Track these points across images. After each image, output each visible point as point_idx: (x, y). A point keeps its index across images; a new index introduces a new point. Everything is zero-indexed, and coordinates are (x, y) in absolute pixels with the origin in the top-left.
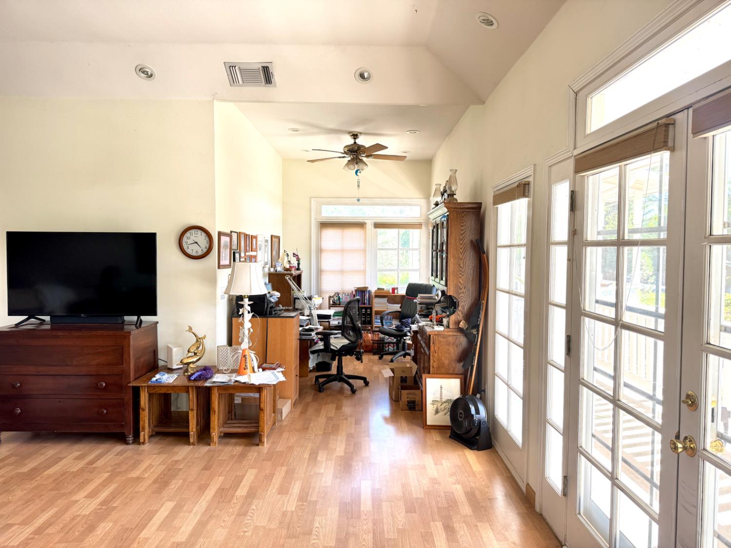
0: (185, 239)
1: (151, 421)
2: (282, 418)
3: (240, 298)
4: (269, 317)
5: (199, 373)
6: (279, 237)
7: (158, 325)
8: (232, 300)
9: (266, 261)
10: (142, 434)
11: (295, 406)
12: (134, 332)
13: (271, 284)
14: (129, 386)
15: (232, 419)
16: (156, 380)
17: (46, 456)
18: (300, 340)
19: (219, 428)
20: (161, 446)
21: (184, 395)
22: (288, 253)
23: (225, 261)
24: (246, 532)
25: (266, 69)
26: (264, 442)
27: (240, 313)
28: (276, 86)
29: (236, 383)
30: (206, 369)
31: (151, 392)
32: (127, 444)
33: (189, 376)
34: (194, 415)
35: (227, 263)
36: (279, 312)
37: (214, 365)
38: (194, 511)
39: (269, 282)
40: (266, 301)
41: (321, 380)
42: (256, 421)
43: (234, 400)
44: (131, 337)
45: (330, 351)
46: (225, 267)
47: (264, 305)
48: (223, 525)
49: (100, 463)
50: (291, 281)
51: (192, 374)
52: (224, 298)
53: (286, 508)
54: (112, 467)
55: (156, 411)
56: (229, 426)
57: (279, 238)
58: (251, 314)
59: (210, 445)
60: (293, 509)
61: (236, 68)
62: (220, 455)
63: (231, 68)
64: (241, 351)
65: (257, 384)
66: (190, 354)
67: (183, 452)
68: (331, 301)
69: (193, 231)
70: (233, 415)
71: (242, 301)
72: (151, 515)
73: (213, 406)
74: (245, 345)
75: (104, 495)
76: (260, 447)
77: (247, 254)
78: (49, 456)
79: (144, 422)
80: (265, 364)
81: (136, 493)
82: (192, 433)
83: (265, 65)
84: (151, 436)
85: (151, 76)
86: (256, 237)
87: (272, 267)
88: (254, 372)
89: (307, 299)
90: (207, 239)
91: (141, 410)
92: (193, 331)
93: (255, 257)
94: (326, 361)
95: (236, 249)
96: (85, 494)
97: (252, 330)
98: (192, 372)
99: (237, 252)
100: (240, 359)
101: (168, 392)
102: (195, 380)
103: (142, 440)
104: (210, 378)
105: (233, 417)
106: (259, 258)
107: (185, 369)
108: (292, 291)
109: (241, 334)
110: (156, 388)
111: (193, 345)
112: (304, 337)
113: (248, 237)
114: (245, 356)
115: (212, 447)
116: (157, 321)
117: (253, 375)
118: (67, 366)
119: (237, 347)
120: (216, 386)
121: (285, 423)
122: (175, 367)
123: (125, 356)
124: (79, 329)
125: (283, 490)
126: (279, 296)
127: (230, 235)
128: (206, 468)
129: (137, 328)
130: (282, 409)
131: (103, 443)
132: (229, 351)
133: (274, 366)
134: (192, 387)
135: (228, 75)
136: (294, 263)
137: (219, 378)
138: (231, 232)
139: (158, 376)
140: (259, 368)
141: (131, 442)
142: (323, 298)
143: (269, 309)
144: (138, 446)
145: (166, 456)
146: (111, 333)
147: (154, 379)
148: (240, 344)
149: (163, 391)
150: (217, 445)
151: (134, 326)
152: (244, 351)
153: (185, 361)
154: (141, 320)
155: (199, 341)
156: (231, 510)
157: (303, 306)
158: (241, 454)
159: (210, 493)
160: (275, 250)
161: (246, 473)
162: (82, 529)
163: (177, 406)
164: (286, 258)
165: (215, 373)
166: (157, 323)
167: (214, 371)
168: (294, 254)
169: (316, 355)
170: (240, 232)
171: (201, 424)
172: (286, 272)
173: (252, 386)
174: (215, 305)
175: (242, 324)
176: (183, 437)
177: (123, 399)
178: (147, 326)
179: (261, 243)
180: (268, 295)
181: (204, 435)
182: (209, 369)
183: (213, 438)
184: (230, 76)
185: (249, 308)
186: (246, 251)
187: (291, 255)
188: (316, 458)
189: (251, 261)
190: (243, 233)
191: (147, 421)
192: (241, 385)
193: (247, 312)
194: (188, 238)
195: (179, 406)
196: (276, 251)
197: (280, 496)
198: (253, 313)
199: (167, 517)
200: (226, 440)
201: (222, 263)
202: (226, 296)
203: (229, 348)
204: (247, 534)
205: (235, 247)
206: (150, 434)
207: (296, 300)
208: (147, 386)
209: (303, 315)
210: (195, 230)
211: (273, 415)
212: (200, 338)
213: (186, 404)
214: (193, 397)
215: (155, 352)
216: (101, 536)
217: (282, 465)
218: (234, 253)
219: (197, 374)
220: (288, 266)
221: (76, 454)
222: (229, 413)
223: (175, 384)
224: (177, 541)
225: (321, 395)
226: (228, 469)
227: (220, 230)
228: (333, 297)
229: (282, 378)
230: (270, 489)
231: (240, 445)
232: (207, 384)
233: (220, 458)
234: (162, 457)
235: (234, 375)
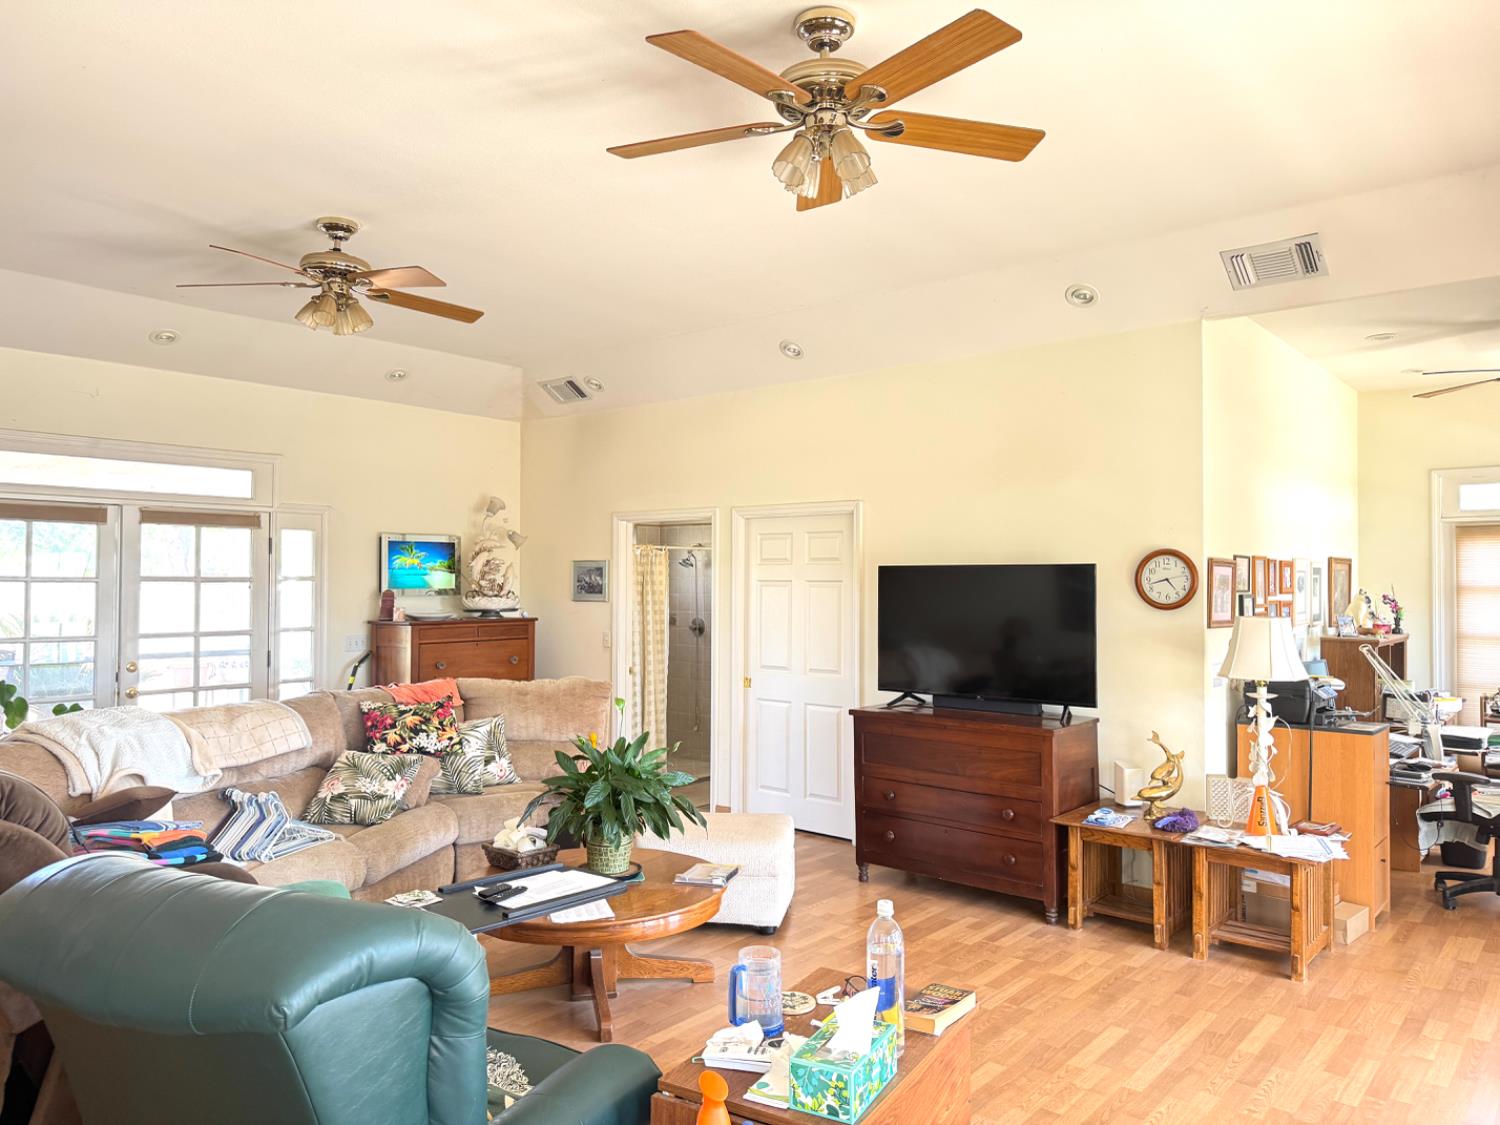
0: (1146, 573)
1: (1086, 892)
2: (1345, 940)
3: (1251, 686)
4: (1315, 729)
5: (1171, 819)
6: (1350, 560)
7: (1098, 724)
8: (1237, 689)
9: (1316, 611)
10: (1071, 910)
11: (1380, 925)
12: (1059, 732)
13: (1325, 660)
14: (1052, 823)
15: (1236, 920)
16: (1096, 820)
17: (929, 913)
18: (1392, 785)
19: (1211, 930)
20: (1103, 938)
21: (1145, 855)
22: (1368, 595)
23: (1223, 613)
24: (1254, 1112)
25: (1306, 247)
26: (1301, 975)
27: (1251, 715)
28: (1327, 274)
29: (1242, 848)
30: (1183, 813)
31: (1088, 839)
32: (1048, 922)
33: (1153, 823)
34: (1162, 894)
35: (1227, 616)
36: (1339, 722)
37: (1201, 810)
38: (1159, 1053)
39: (1322, 658)
40: (1308, 696)
41: (1450, 883)
42: (1285, 930)
43: (1241, 884)
44: (1054, 740)
45: (1470, 819)
46: (1222, 624)
47: (1305, 702)
48: (1210, 1088)
49: (1006, 941)
50: (1374, 657)
51: (1159, 819)
52: (1220, 685)
53: (1340, 1098)
54: (1024, 951)
55: (1096, 877)
56: (1228, 929)
57: (1348, 563)
58: (1273, 720)
59: (1192, 956)
60: (1356, 1104)
61: (1244, 257)
62: (1212, 976)
63: (1234, 259)
64: (1253, 790)
65: (1284, 855)
66: (1155, 783)
67: (1141, 956)
68: (1488, 706)
69: (1160, 559)
70: (1240, 912)
71: (1255, 691)
72: (1086, 1039)
73: (1197, 882)
74: (1262, 778)
75: (1013, 989)
76: (1293, 981)
77: (1270, 598)
78: (932, 914)
79: (1076, 890)
80: (1305, 819)
81: (1063, 999)
82: (1158, 926)
83: (1303, 241)
84: (1086, 919)
85: (1091, 299)
86: (1291, 565)
87: (1330, 626)
88: (1279, 832)
89: (1414, 699)
90: (1187, 571)
91: (1070, 868)
92: (1161, 741)
93: (1289, 604)
94: (1466, 842)
95: (1246, 589)
96: (986, 980)
97: (1274, 751)
98: (1159, 816)
99: (1248, 596)
100: (1251, 804)
101: (1115, 844)
102: (1163, 829)
103: (1071, 921)
104: (1191, 831)
105: (1239, 916)
106: (1298, 607)
107: (1145, 809)
108: (1377, 680)
109: (1252, 756)
110: (1095, 833)
111: (1161, 767)
112: (1400, 780)
113: (1272, 565)
114: (1260, 799)
115: (1195, 960)
116: (1097, 717)
117: (1276, 838)
118: (957, 775)
119: (1244, 780)
120: (1203, 847)
121: (1354, 952)
122: (1128, 803)
123: (1045, 772)
124: (973, 719)
125: (1336, 1066)
126: (1342, 688)
127: (1232, 564)
128: (1182, 992)
129: (1063, 726)
130: (1345, 922)
131: (1009, 913)
132: (1229, 787)
133: (1325, 829)
134: (1159, 841)
135: (1228, 272)
136: (1387, 616)
137: (1208, 834)
138: (1235, 557)
139: (1098, 814)
140: (1290, 827)
141: (1053, 920)
142: (1464, 701)
143: (1314, 713)
144: (1066, 931)
145: (1112, 955)
146: (1022, 729)
147: (1092, 818)
148: (1250, 775)
149: (1108, 841)
150: (1205, 959)
151: (1058, 723)
152: (1258, 789)
153: (1147, 794)
154: (1069, 713)
155: (1172, 760)
156: (1227, 1070)
157: (1405, 712)
158: (1252, 984)
159: (1188, 1034)
160: (1339, 589)
161: (1260, 1020)
162: (983, 1028)
163: (1132, 877)
164: (1364, 606)
165: (1202, 825)
166: (1097, 720)
167: (1200, 821)
168: (1385, 597)
169: (1435, 823)
170: (1254, 557)
171: (1176, 915)
172: (1363, 637)
173: (1273, 857)
174: (1202, 697)
175: (1255, 737)
176: (1143, 931)
177: (1040, 843)
178: (1080, 725)
179: (1302, 574)
180: (1313, 685)
181: (1182, 935)
182: (1191, 815)
183: (1198, 943)
184: (1233, 274)
185: (1269, 707)
186: (1267, 593)
187: (1377, 600)
188: (1419, 1031)
189: (1279, 614)
190: (1260, 558)
191: (1079, 889)
192: (1252, 851)
193: (1265, 714)
194: (1150, 571)
195: (1136, 877)
196: (1342, 591)
197: (1326, 1075)
198: (1277, 717)
199: (1112, 1048)
200: (1224, 955)
201: (1215, 617)
202: (1225, 681)
203: (1229, 780)
204: (1255, 1115)
205: (1242, 586)
206: (1085, 914)
207: (1389, 699)
208: (1081, 828)
209: (1406, 734)
210: (1165, 557)
211: (1324, 928)
212: (1173, 756)
213: (1148, 873)
214: (1161, 860)
215: (1094, 773)
216: (1010, 1045)
217: (1338, 1024)
218: (1241, 598)
219: (1167, 820)
220: (1369, 625)
221: (972, 920)
222: (1230, 907)
223: (1129, 830)
224: (1129, 1087)
225: (1449, 914)
226: (1226, 1004)
227: (1212, 556)
228: (1493, 699)
229: (1340, 854)
230: (1308, 1058)
231: (1251, 968)
232: (1187, 840)
233: (1210, 982)
234: (1106, 956)
235: (1239, 833)
